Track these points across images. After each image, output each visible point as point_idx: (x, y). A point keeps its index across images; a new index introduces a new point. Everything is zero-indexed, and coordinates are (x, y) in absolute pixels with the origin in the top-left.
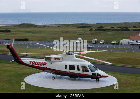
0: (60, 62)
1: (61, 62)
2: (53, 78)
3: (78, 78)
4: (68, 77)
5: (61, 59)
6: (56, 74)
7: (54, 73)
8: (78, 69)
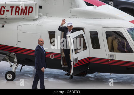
0: (32, 23)
1: (36, 22)
2: (10, 77)
3: (97, 74)
4: (62, 71)
5: (36, 10)
6: (19, 62)
7: (11, 60)
8: (96, 44)
